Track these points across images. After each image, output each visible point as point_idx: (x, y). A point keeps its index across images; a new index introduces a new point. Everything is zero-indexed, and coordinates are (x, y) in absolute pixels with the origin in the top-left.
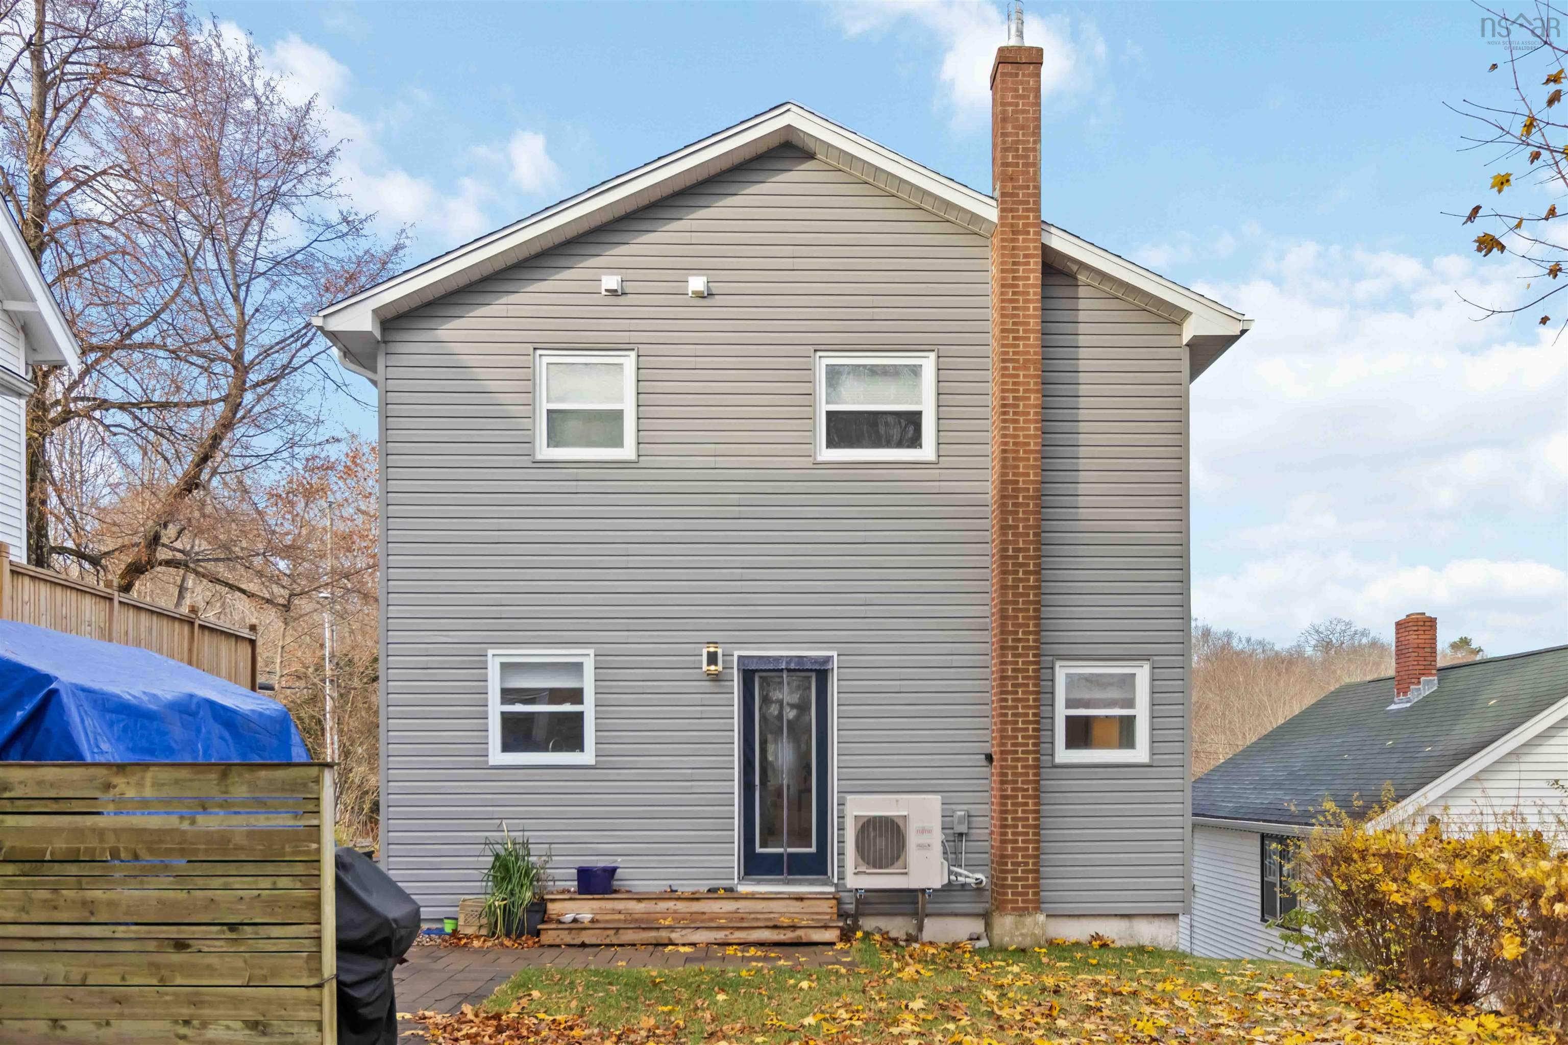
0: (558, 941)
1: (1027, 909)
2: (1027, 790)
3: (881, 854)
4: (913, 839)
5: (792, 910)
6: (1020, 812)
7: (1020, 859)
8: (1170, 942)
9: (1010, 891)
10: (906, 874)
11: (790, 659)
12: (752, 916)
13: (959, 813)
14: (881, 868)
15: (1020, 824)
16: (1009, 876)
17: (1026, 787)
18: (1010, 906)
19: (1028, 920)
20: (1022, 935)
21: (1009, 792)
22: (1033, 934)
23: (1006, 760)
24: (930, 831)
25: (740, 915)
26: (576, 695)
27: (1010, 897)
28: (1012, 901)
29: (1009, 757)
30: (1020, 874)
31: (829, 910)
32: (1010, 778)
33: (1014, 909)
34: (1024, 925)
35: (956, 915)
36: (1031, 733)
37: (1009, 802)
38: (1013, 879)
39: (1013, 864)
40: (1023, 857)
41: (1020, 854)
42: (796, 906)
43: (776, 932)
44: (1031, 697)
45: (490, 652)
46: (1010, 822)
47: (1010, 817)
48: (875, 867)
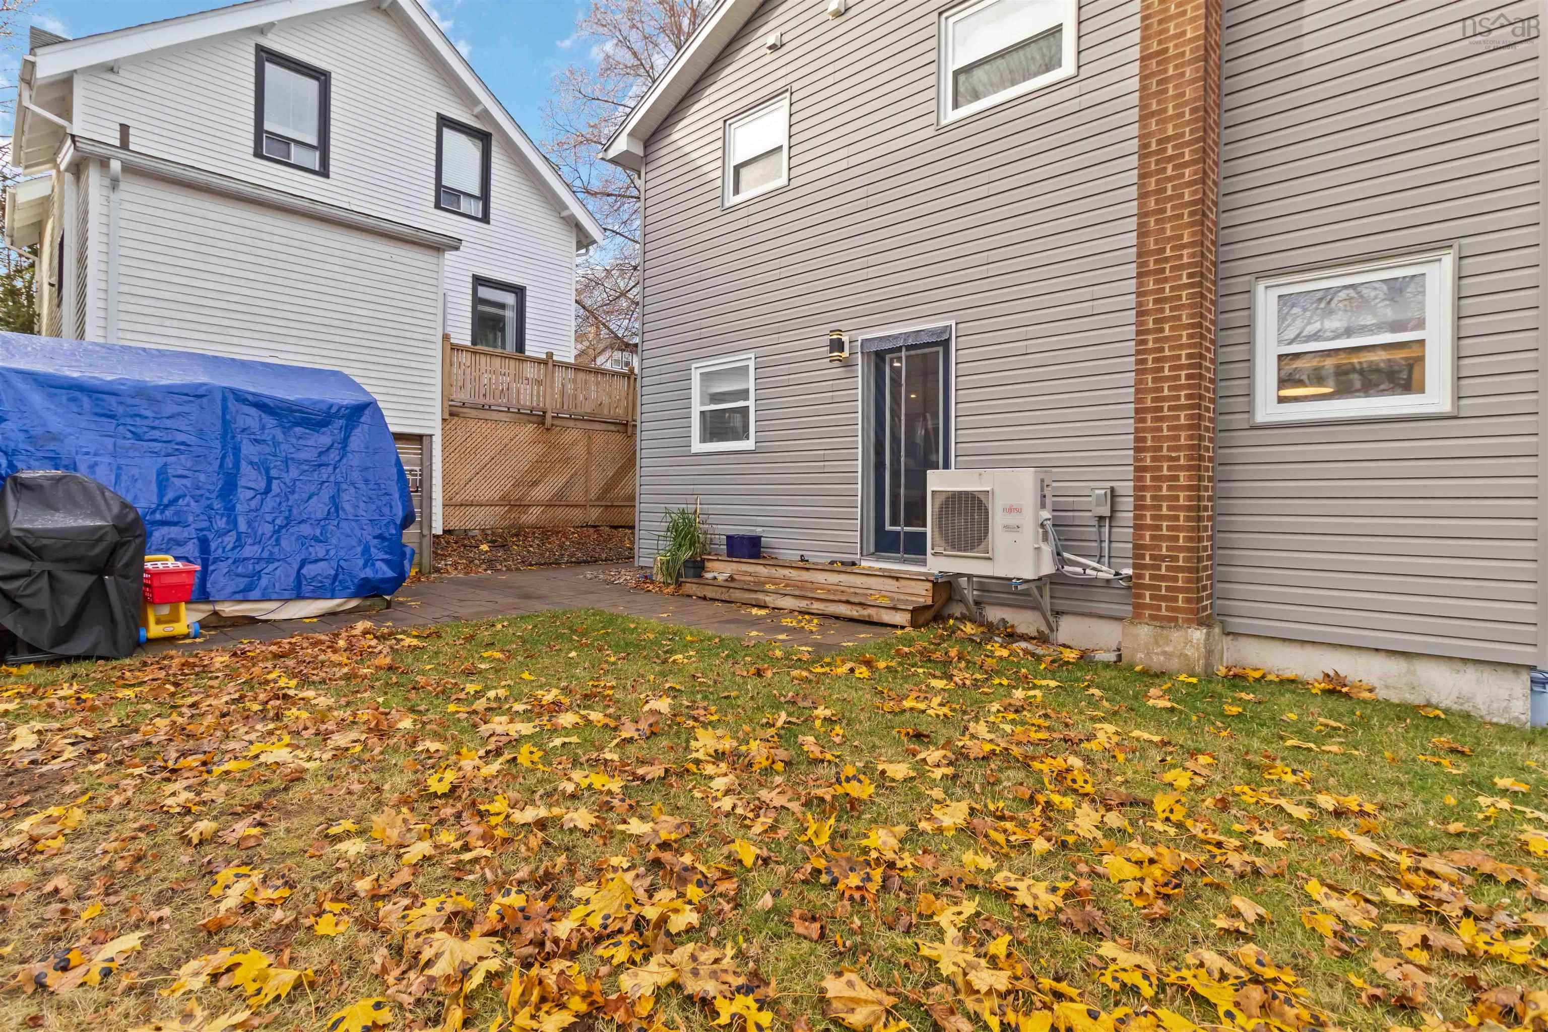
0: (691, 593)
1: (1175, 619)
2: (1177, 459)
3: (960, 534)
4: (998, 519)
5: (889, 588)
6: (1165, 488)
7: (1164, 552)
8: (1506, 710)
9: (1147, 593)
10: (989, 559)
11: (908, 335)
12: (852, 590)
13: (1097, 492)
14: (959, 550)
15: (1165, 504)
16: (1147, 574)
17: (1174, 454)
18: (1147, 612)
19: (1176, 635)
20: (1164, 653)
21: (1148, 462)
22: (1182, 655)
23: (1143, 420)
24: (1019, 511)
25: (842, 588)
26: (743, 394)
27: (1148, 600)
28: (1151, 607)
29: (1149, 416)
30: (1163, 572)
31: (924, 593)
32: (1149, 443)
33: (1153, 617)
34: (1168, 641)
35: (1101, 617)
36: (1183, 382)
37: (1148, 475)
38: (1152, 577)
39: (1153, 557)
40: (1169, 548)
41: (1164, 545)
42: (892, 585)
43: (849, 607)
44: (1184, 333)
45: (694, 366)
46: (1148, 501)
47: (1148, 495)
48: (953, 548)
